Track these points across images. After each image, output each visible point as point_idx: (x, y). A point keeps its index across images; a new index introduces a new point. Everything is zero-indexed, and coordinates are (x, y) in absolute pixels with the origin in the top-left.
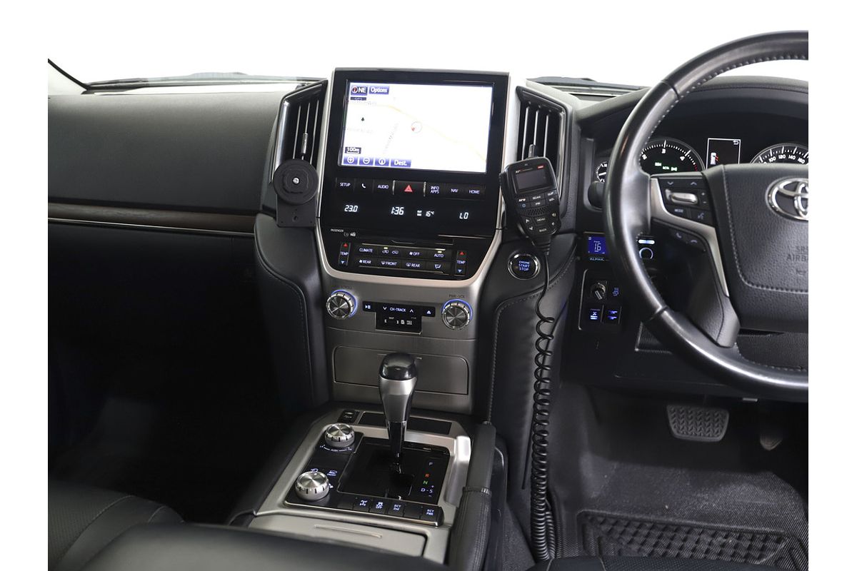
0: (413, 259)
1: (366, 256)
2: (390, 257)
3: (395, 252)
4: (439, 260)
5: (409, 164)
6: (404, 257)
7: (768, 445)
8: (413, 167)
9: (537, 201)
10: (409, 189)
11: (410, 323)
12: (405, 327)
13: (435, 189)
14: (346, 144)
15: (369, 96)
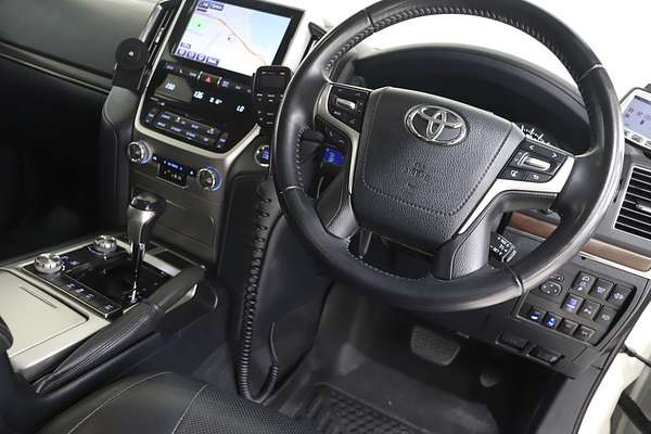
0: (193, 130)
1: (164, 120)
2: (179, 125)
3: (183, 123)
4: (209, 135)
5: (217, 62)
6: (188, 127)
7: (486, 382)
8: (219, 66)
9: (271, 98)
10: (208, 80)
11: (180, 178)
12: (176, 181)
13: (225, 84)
14: (182, 41)
15: (209, 10)
